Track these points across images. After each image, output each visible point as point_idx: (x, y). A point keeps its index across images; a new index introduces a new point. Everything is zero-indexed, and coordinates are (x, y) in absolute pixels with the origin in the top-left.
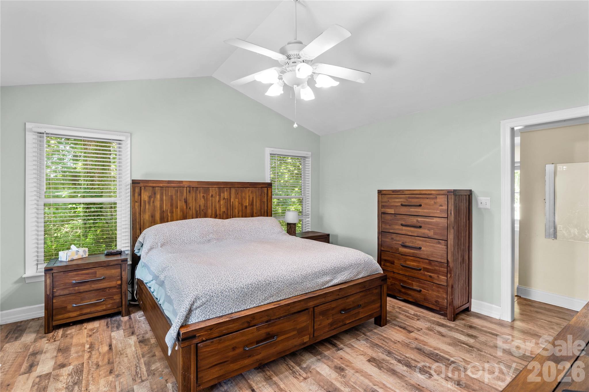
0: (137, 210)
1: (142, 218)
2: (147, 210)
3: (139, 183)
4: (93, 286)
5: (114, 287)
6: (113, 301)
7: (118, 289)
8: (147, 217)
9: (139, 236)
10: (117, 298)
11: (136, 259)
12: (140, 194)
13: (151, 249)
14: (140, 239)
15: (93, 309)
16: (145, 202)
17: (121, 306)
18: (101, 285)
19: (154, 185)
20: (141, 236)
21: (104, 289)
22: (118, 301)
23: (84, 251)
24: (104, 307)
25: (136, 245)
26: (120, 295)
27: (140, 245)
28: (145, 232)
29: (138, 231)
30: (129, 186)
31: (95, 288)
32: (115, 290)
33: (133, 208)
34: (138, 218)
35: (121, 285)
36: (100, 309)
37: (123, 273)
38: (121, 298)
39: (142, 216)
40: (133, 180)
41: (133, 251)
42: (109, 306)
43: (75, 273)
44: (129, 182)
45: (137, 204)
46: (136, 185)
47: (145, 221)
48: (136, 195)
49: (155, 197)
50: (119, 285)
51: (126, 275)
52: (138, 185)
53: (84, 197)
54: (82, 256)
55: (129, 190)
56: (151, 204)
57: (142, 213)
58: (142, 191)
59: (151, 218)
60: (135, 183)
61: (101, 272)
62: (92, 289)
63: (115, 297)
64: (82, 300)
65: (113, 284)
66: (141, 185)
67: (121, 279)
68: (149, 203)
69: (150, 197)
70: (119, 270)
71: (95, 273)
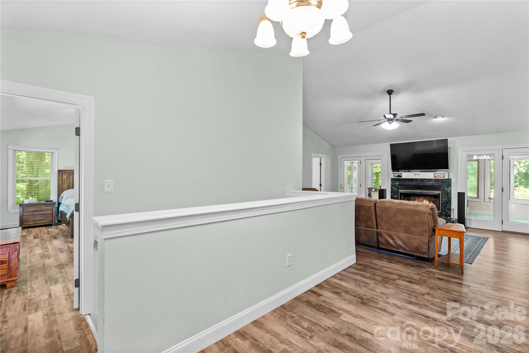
0: (61, 183)
1: (63, 187)
2: (66, 183)
3: (62, 171)
4: (40, 213)
5: (49, 214)
6: (49, 219)
7: (51, 214)
8: (65, 186)
9: (61, 194)
10: (51, 218)
11: (59, 204)
12: (62, 176)
13: (67, 198)
14: (62, 195)
15: (40, 222)
16: (64, 179)
17: (53, 222)
18: (43, 212)
19: (69, 172)
20: (62, 194)
21: (45, 214)
22: (51, 219)
23: (35, 200)
24: (45, 222)
25: (60, 198)
26: (52, 217)
27: (61, 198)
28: (64, 192)
29: (61, 192)
30: (57, 173)
31: (41, 214)
32: (49, 215)
33: (58, 182)
34: (61, 187)
35: (52, 213)
36: (43, 222)
37: (53, 208)
38: (53, 219)
39: (63, 186)
40: (59, 170)
41: (58, 201)
42: (47, 221)
43: (32, 207)
44: (57, 171)
45: (60, 180)
46: (60, 172)
47: (65, 188)
48: (60, 176)
49: (70, 178)
50: (51, 213)
51: (55, 209)
52: (62, 172)
53: (35, 177)
54: (34, 202)
55: (57, 174)
56: (68, 180)
57: (63, 185)
58: (63, 175)
59: (67, 187)
60: (59, 171)
61: (43, 208)
62: (39, 214)
63: (50, 218)
64: (35, 218)
65: (49, 212)
66: (63, 172)
67: (53, 211)
68: (67, 180)
69: (67, 178)
70: (52, 207)
71: (41, 207)
